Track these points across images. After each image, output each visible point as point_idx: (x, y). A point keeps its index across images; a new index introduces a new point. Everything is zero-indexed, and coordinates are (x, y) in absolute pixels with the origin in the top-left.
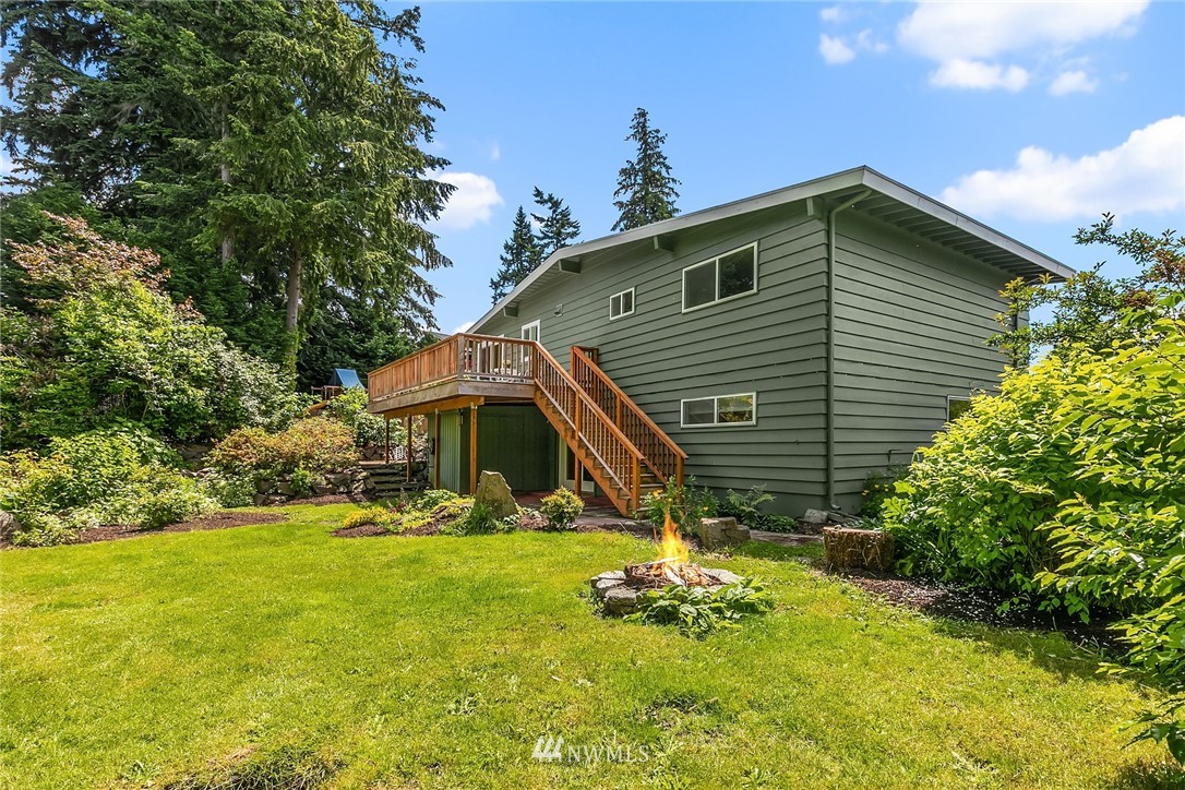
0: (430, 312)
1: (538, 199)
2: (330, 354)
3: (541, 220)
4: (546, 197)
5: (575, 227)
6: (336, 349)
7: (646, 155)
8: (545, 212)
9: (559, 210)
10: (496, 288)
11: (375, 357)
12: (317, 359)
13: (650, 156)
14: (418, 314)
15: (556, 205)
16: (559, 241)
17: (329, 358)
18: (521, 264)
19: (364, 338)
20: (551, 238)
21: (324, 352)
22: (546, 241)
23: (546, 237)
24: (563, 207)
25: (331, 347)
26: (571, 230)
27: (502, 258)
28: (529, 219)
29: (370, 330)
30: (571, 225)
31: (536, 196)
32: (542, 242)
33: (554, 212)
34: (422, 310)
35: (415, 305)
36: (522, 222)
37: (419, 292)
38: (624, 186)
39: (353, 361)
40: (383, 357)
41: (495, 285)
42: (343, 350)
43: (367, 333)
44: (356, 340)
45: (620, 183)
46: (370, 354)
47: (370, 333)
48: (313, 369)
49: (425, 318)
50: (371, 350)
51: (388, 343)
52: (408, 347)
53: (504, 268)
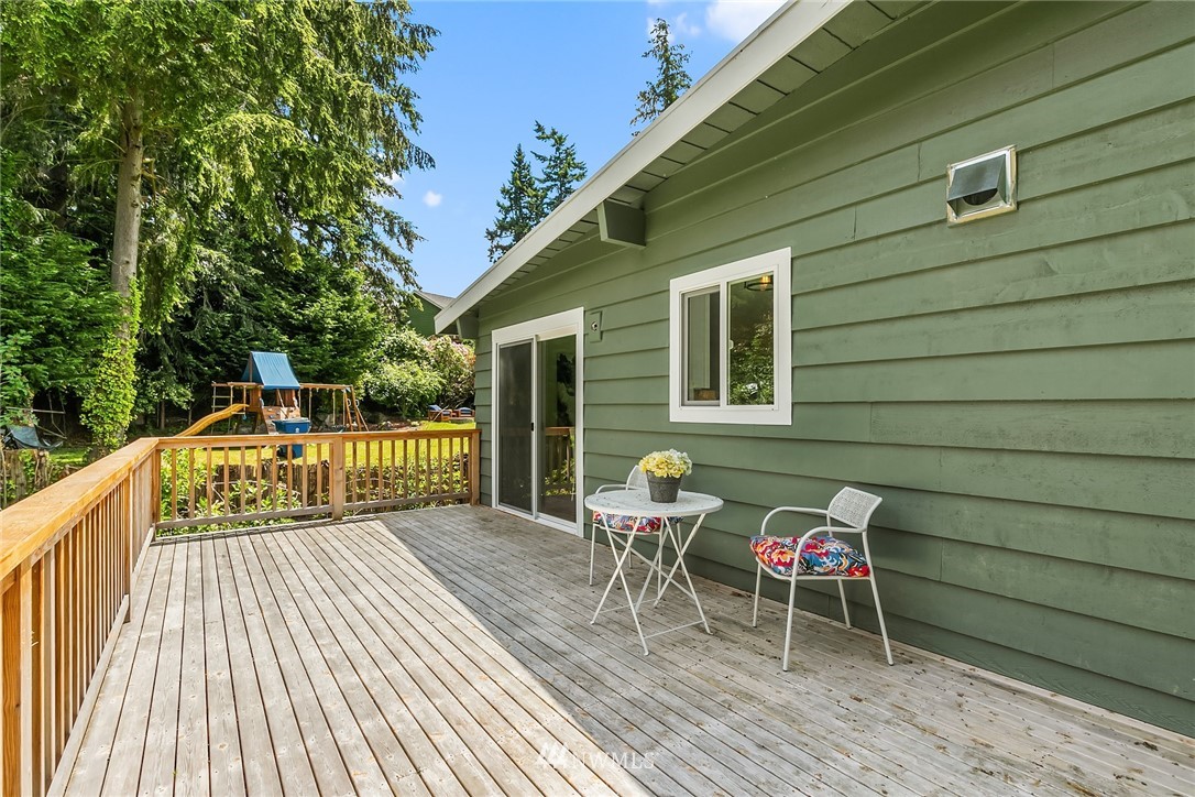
0: (407, 262)
1: (540, 134)
2: (248, 327)
3: (543, 159)
4: (548, 132)
5: (581, 168)
6: (258, 319)
7: (667, 76)
8: (548, 149)
9: (563, 148)
10: (492, 239)
11: (323, 331)
12: (225, 336)
13: (673, 77)
14: (391, 266)
15: (560, 141)
16: (563, 184)
17: (245, 335)
18: (521, 211)
19: (304, 301)
20: (555, 180)
21: (237, 324)
22: (549, 183)
23: (549, 178)
24: (567, 144)
25: (249, 315)
26: (577, 171)
27: (498, 205)
28: (528, 159)
29: (315, 289)
30: (576, 166)
31: (537, 131)
32: (544, 186)
33: (558, 149)
34: (394, 260)
35: (385, 252)
36: (520, 161)
37: (391, 232)
38: (642, 114)
39: (285, 338)
40: (335, 330)
41: (492, 235)
42: (272, 321)
43: (309, 292)
44: (290, 304)
45: (639, 110)
46: (314, 326)
47: (314, 294)
48: (219, 352)
49: (400, 271)
50: (316, 319)
51: (342, 309)
52: (374, 315)
53: (501, 217)
